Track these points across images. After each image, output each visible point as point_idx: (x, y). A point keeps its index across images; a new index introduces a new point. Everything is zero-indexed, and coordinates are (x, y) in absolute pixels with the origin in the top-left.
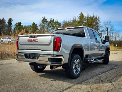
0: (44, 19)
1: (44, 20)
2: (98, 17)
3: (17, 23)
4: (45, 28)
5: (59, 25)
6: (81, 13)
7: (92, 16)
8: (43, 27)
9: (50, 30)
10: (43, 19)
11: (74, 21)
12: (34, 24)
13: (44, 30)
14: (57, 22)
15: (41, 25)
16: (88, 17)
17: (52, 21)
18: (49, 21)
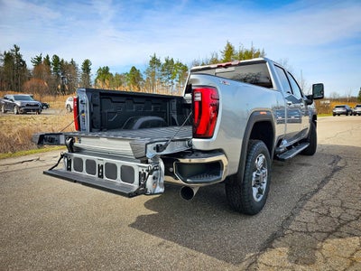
0: (154, 58)
1: (155, 61)
2: (261, 51)
3: (100, 69)
4: (156, 77)
5: (185, 69)
6: (228, 45)
7: (250, 49)
8: (153, 75)
9: (167, 81)
10: (151, 59)
11: (215, 61)
12: (134, 69)
13: (154, 80)
14: (181, 65)
15: (147, 72)
16: (241, 53)
17: (169, 63)
18: (165, 62)
